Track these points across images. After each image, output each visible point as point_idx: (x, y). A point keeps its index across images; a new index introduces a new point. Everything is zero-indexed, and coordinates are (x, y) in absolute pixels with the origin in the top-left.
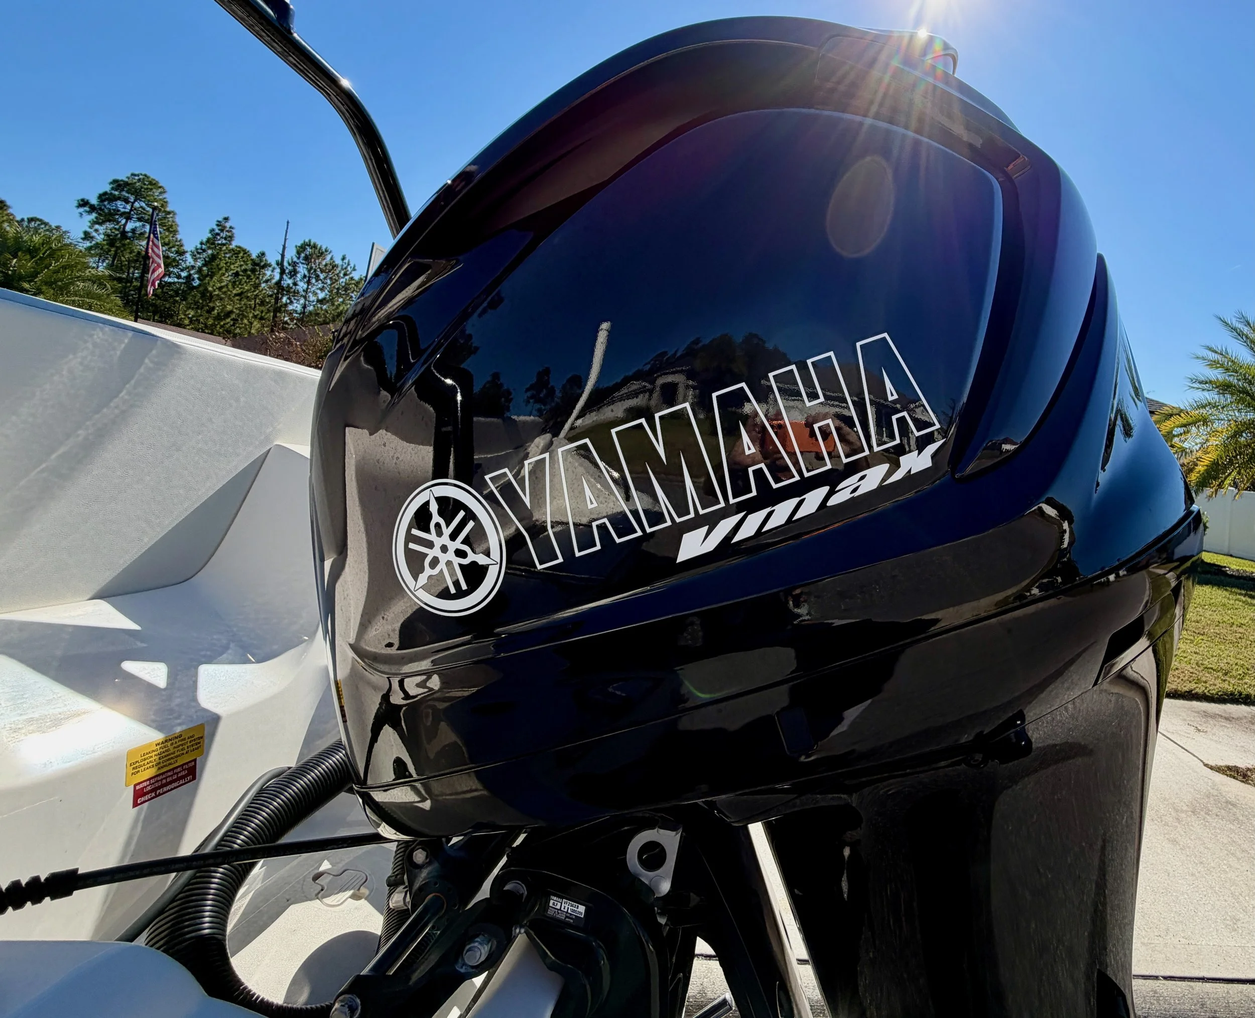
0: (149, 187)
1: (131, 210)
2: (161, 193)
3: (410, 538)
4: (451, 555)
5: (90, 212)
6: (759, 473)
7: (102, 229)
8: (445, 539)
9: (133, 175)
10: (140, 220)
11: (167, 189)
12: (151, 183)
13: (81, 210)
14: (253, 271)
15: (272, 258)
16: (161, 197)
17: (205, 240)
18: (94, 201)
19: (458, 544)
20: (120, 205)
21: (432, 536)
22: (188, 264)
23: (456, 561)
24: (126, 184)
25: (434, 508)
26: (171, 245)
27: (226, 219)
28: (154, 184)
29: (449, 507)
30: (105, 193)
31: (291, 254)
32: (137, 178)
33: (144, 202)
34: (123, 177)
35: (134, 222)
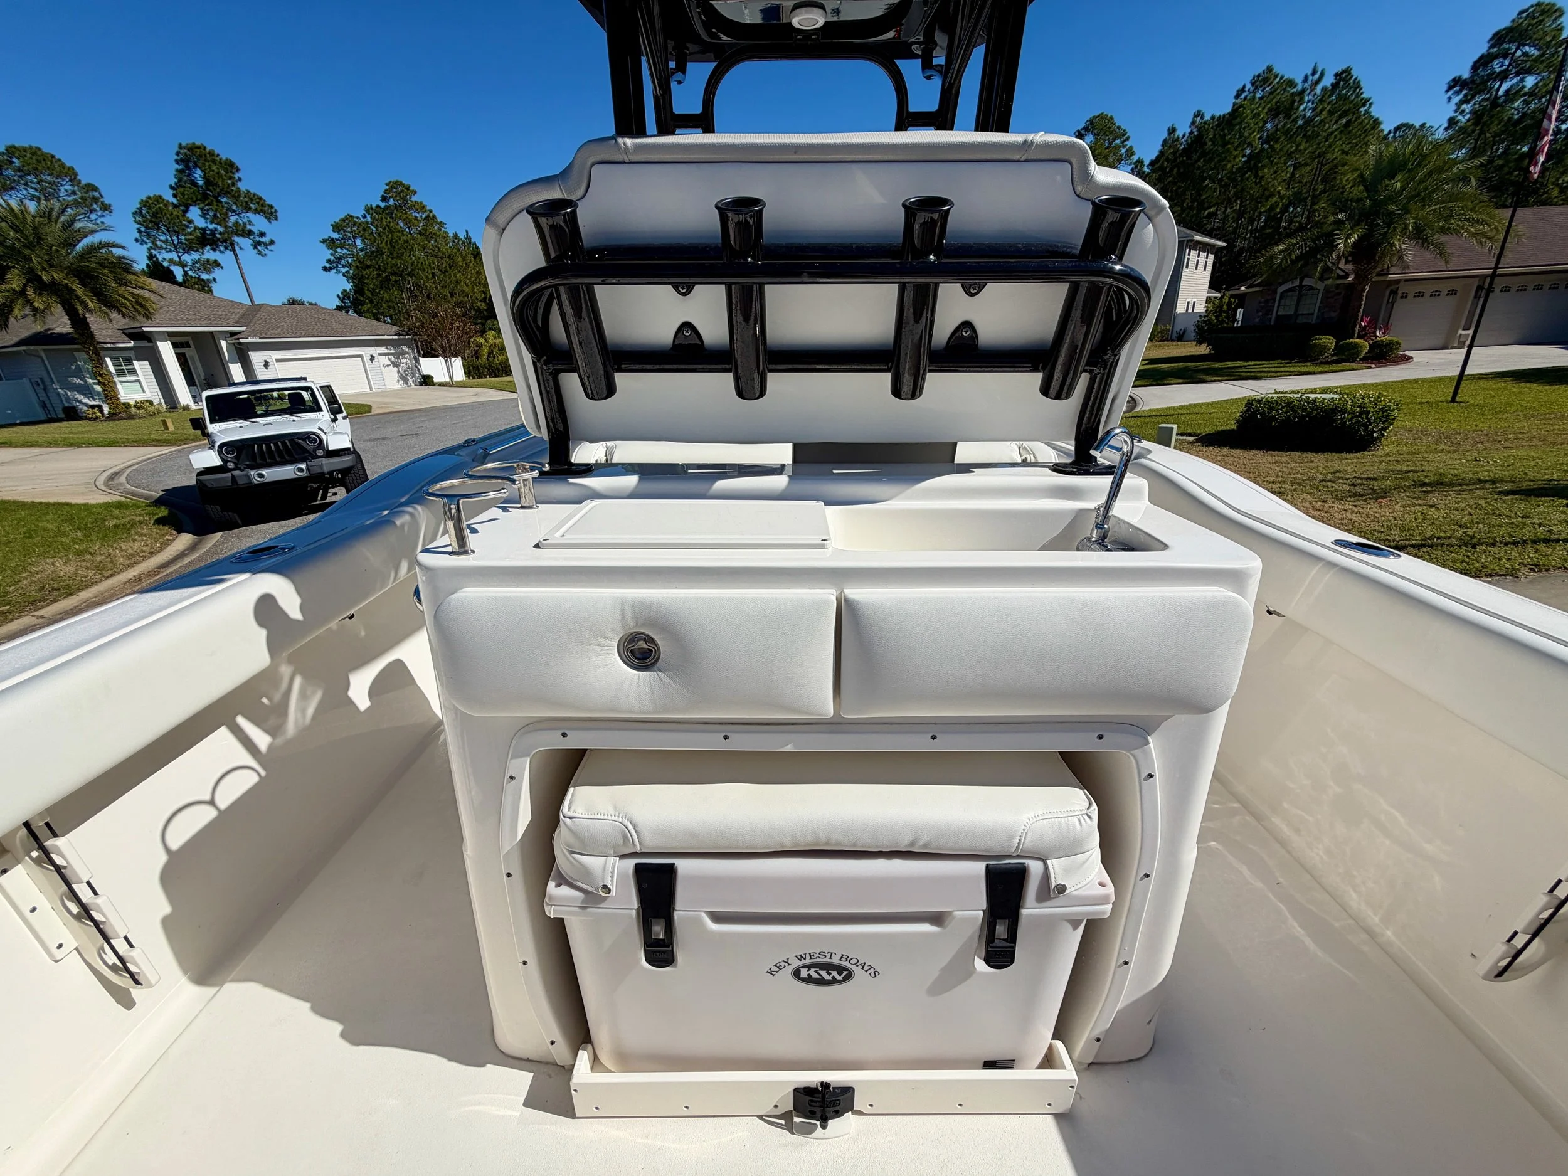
0: (1541, 18)
1: (1510, 64)
2: (1556, 19)
5: (1458, 93)
7: (1467, 107)
9: (1522, 12)
10: (1517, 74)
12: (1543, 12)
13: (1450, 93)
16: (1554, 26)
18: (1466, 75)
20: (1498, 65)
24: (1509, 30)
28: (1548, 11)
30: (1482, 57)
32: (1525, 15)
33: (1529, 45)
34: (1504, 23)
35: (1512, 79)
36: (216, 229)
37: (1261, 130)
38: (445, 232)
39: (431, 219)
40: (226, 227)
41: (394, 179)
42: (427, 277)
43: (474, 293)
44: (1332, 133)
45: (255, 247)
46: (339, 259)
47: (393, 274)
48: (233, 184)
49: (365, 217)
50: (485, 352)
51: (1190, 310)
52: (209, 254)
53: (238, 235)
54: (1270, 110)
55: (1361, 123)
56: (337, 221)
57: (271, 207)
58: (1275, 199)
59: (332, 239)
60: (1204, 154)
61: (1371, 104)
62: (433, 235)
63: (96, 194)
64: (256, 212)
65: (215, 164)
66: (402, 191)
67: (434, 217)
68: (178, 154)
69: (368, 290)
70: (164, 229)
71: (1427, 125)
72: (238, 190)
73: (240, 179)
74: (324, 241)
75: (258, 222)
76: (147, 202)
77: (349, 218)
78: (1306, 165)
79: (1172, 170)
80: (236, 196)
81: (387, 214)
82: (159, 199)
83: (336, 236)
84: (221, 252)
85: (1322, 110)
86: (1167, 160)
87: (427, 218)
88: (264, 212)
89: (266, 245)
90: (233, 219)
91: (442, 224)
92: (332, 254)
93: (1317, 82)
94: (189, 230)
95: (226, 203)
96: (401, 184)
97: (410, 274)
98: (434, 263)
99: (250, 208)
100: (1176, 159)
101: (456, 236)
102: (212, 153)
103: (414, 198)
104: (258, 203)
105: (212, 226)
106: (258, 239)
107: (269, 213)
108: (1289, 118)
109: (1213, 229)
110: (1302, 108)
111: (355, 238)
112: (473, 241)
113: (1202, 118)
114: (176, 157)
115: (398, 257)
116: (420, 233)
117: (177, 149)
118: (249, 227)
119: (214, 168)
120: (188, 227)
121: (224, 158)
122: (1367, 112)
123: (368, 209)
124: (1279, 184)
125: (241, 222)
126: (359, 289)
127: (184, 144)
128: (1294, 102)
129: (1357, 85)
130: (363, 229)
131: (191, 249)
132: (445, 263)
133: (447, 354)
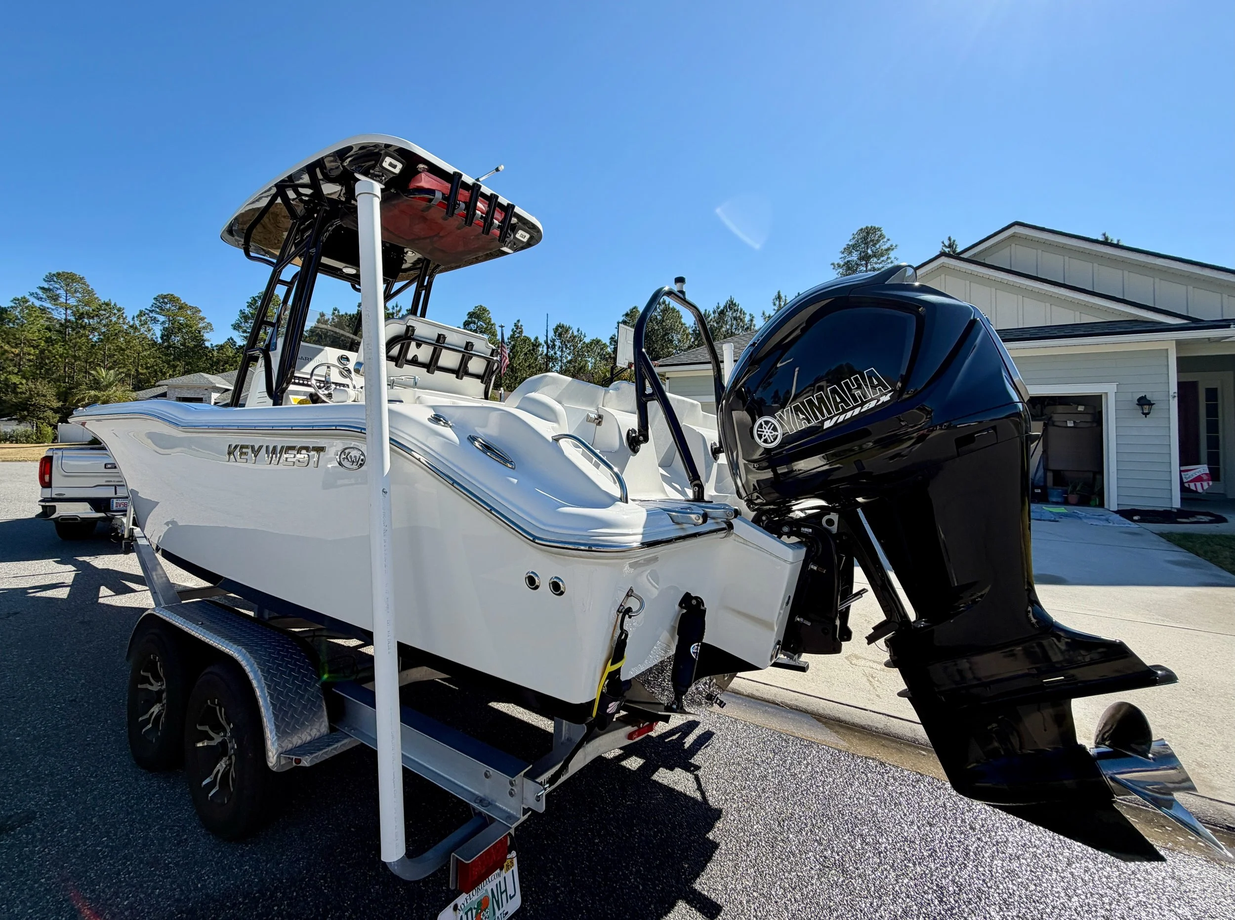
2: (488, 314)
3: (758, 431)
4: (769, 433)
6: (842, 406)
8: (767, 430)
9: (476, 307)
11: (491, 311)
15: (542, 340)
17: (509, 335)
19: (770, 430)
21: (764, 430)
23: (770, 435)
24: (474, 313)
25: (763, 423)
27: (518, 321)
28: (485, 310)
29: (767, 423)
31: (551, 334)
33: (481, 321)
34: (472, 309)
113: (338, 312)
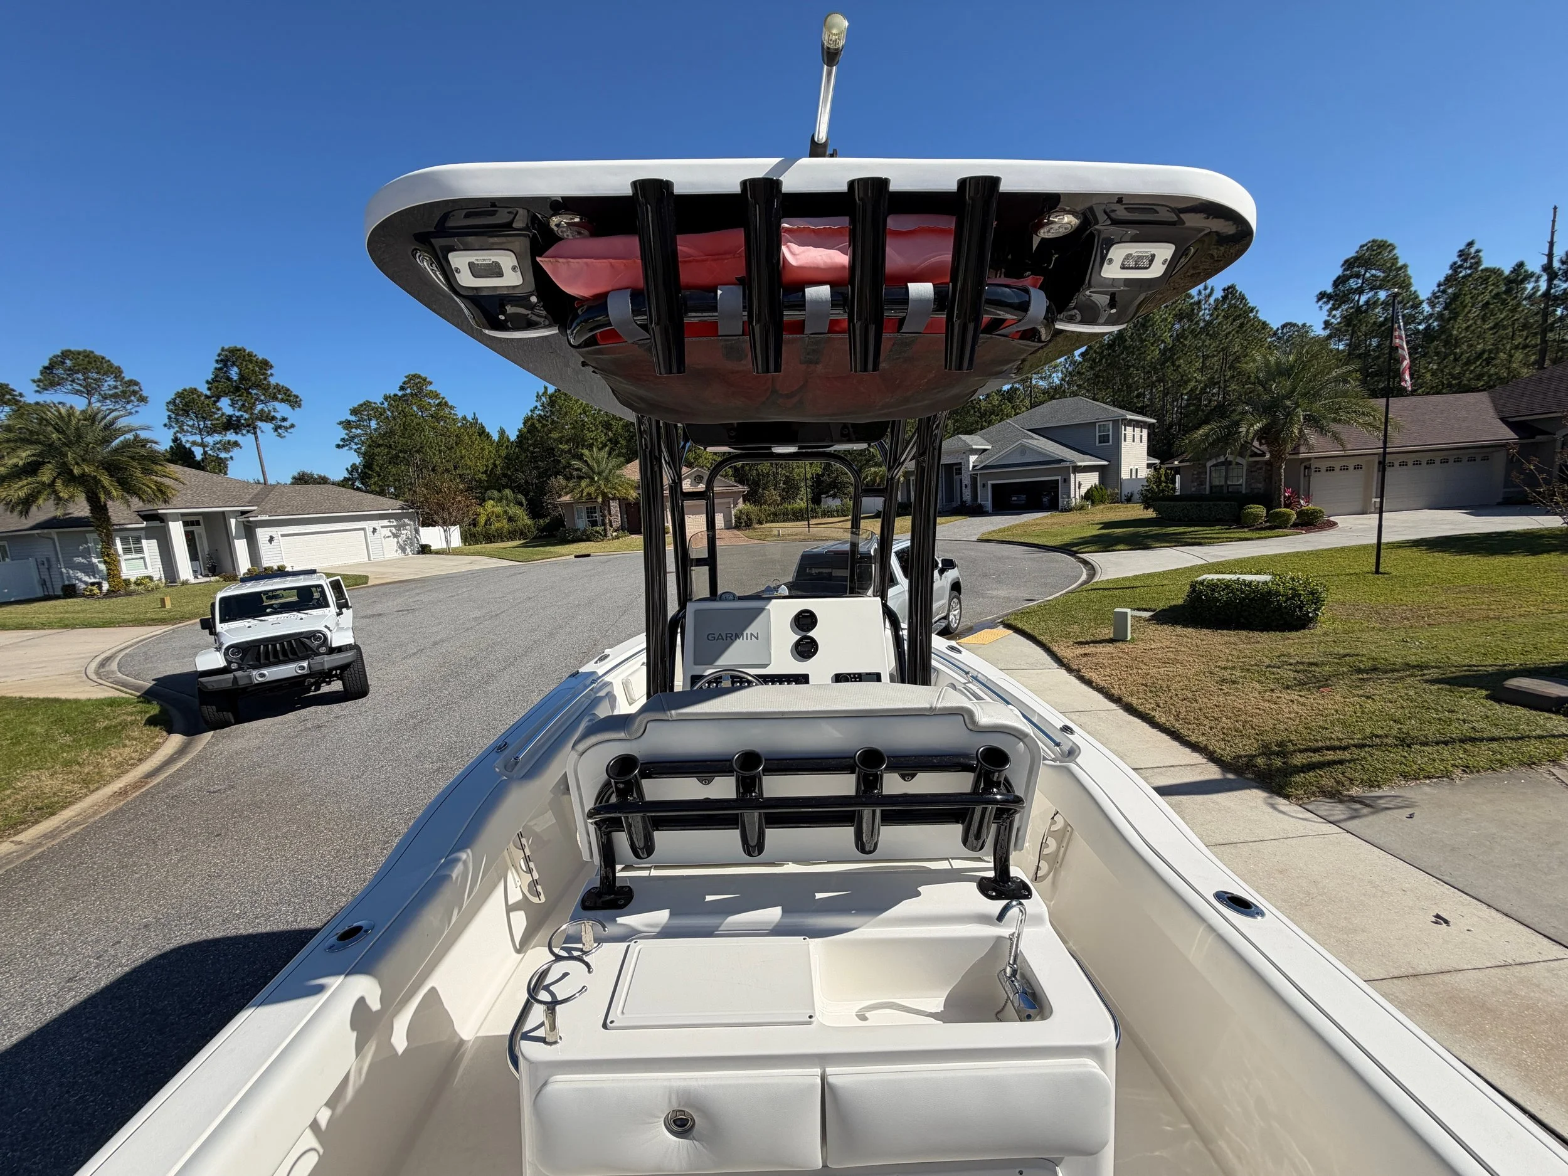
0: (1378, 251)
1: (1363, 283)
2: (1390, 251)
5: (1327, 303)
7: (1337, 313)
9: (1362, 247)
10: (1371, 289)
11: (1396, 244)
12: (1379, 247)
13: (1320, 303)
14: (1508, 291)
15: (1535, 265)
16: (1391, 256)
17: (1442, 279)
18: (1330, 290)
20: (1354, 283)
22: (1425, 314)
24: (1356, 259)
26: (1405, 302)
27: (1470, 244)
28: (1382, 246)
30: (1339, 277)
32: (1365, 248)
33: (1374, 269)
34: (1351, 253)
35: (1368, 293)
36: (242, 416)
37: (1170, 330)
38: (455, 415)
39: (443, 405)
40: (252, 414)
41: (412, 373)
42: (434, 454)
43: (477, 466)
44: (1230, 333)
45: (276, 430)
46: (353, 437)
47: (401, 451)
48: (265, 379)
49: (382, 404)
50: (482, 520)
51: (1134, 477)
52: (231, 436)
53: (262, 420)
54: (1175, 315)
55: (1252, 325)
56: (356, 406)
57: (297, 397)
58: (1193, 383)
59: (349, 421)
60: (1126, 348)
61: (1257, 311)
62: (444, 419)
63: (136, 388)
64: (282, 401)
65: (251, 363)
66: (419, 382)
67: (446, 403)
68: (219, 355)
69: (377, 465)
70: (193, 416)
71: (1308, 325)
72: (269, 384)
73: (272, 375)
74: (341, 423)
75: (281, 409)
76: (182, 393)
77: (367, 404)
78: (1214, 356)
79: (1101, 360)
80: (265, 389)
81: (404, 401)
82: (194, 391)
83: (353, 418)
84: (243, 435)
85: (1217, 316)
86: (1095, 352)
87: (439, 404)
88: (289, 401)
89: (286, 428)
90: (259, 407)
91: (452, 408)
92: (347, 434)
93: (1210, 295)
94: (216, 416)
95: (255, 394)
96: (419, 377)
97: (418, 452)
98: (442, 441)
99: (277, 398)
100: (1103, 352)
101: (464, 418)
102: (250, 355)
103: (429, 388)
104: (285, 394)
105: (238, 414)
106: (279, 423)
107: (293, 401)
108: (1192, 321)
109: (1142, 408)
110: (1201, 313)
111: (370, 420)
112: (479, 422)
114: (217, 358)
115: (410, 437)
116: (432, 416)
117: (219, 351)
118: (273, 414)
119: (250, 366)
120: (215, 413)
121: (260, 358)
122: (1255, 317)
123: (386, 398)
124: (1195, 372)
125: (266, 409)
126: (368, 465)
127: (226, 347)
128: (1193, 310)
129: (1242, 298)
130: (379, 413)
131: (215, 432)
132: (452, 441)
133: (446, 523)
